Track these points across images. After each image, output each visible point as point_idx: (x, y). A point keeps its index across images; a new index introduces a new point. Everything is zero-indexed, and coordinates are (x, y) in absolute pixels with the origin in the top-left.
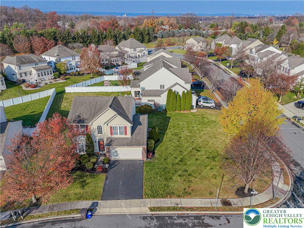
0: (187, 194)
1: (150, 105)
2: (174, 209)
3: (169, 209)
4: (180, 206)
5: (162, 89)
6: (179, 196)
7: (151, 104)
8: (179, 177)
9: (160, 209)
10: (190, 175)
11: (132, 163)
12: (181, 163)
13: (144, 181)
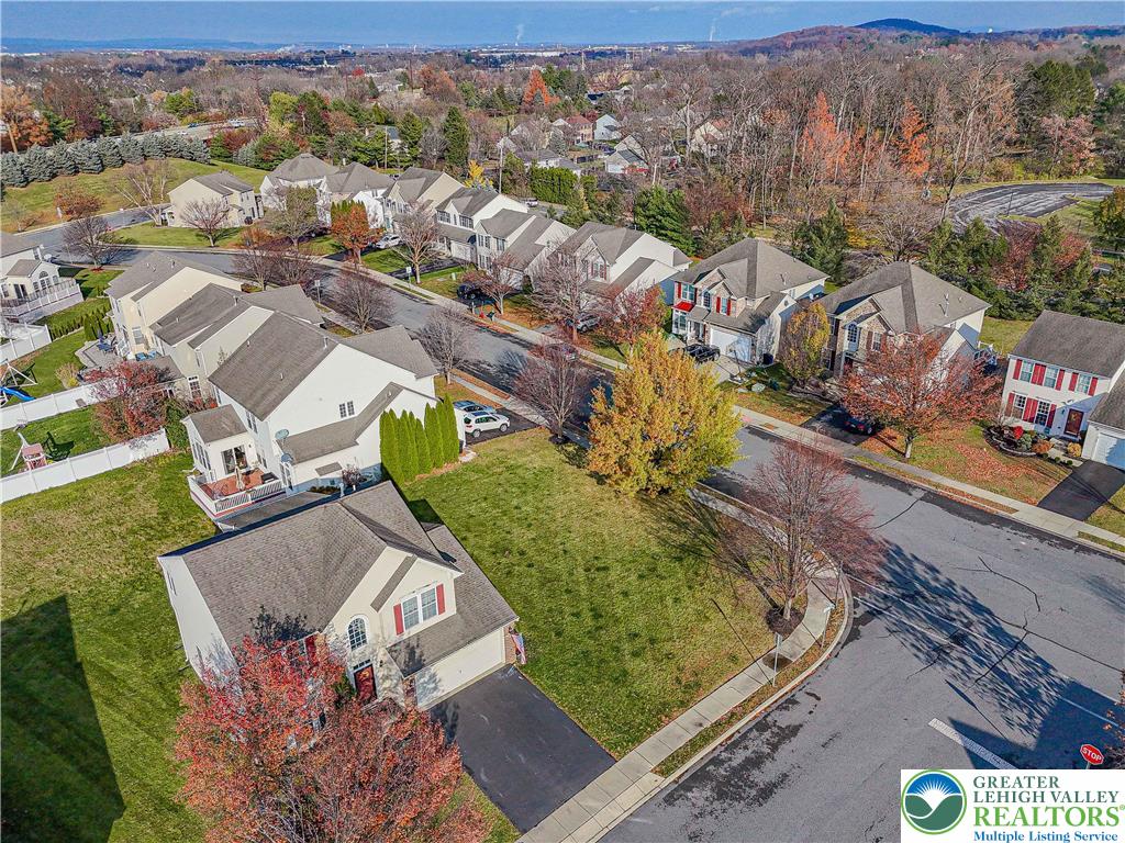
0: (692, 689)
1: (329, 485)
2: (705, 738)
3: (693, 746)
4: (707, 725)
5: (348, 417)
6: (682, 702)
7: (333, 482)
8: (638, 661)
9: (677, 758)
10: (652, 641)
11: (488, 689)
12: (602, 622)
13: (572, 717)
